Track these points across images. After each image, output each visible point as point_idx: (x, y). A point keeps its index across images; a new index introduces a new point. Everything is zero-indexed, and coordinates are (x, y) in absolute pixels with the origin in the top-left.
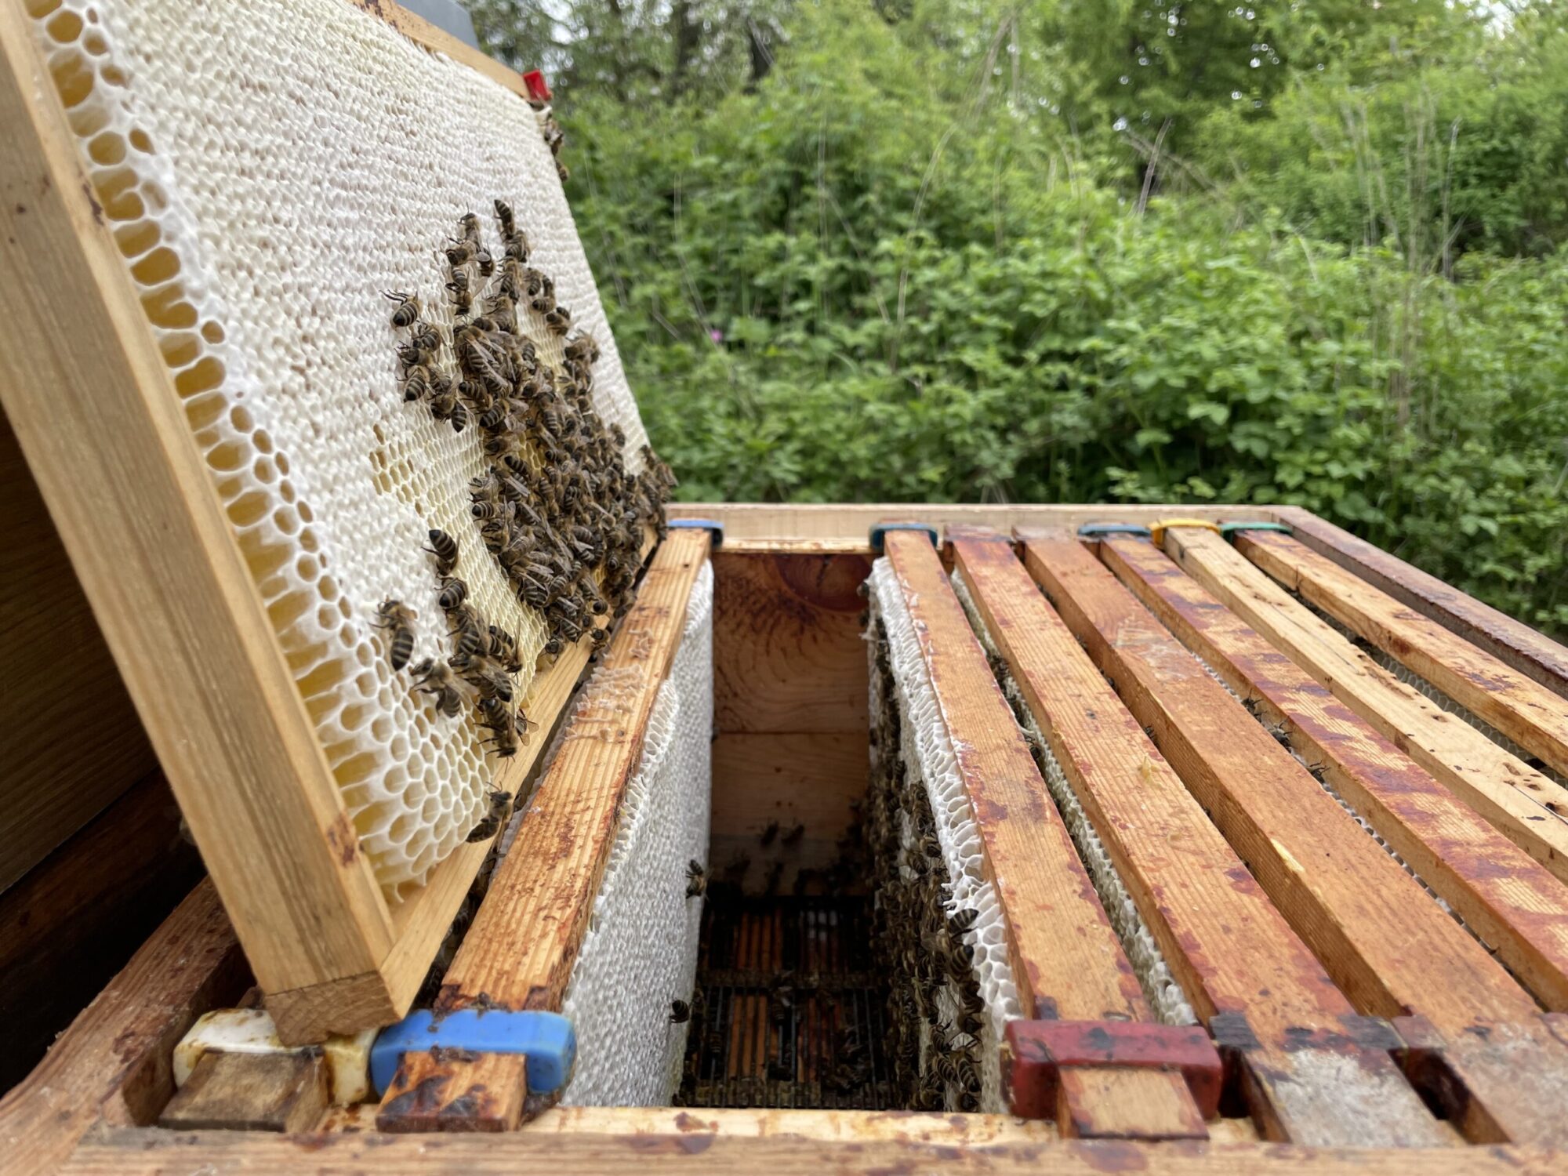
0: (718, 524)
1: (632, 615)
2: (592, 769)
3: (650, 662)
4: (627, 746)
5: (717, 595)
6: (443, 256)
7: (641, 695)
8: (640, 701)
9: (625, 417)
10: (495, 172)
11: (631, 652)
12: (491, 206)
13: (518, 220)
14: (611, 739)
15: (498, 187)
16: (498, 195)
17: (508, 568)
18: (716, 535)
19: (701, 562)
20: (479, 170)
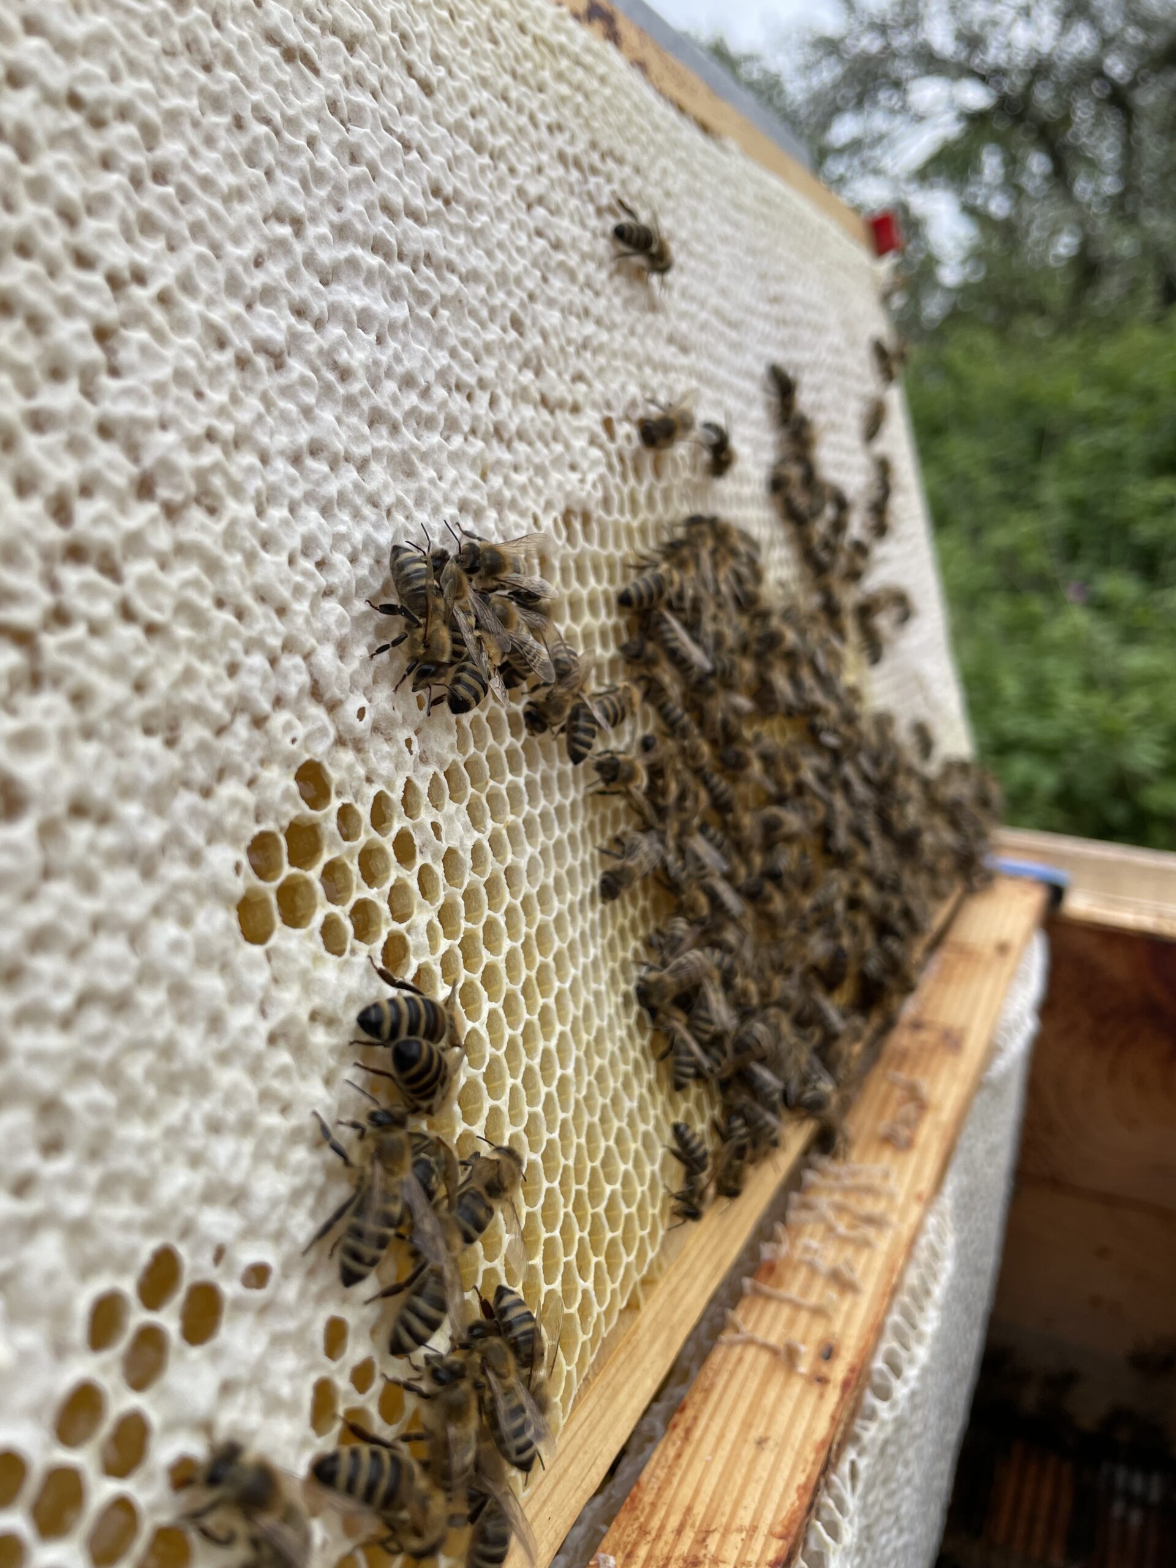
0: (1061, 874)
1: (901, 1039)
2: (748, 1451)
3: (913, 1158)
4: (833, 1395)
5: (1047, 1009)
6: (625, 429)
7: (883, 1243)
8: (879, 1263)
9: (936, 707)
10: (781, 322)
11: (883, 1127)
12: (761, 370)
13: (804, 400)
14: (804, 1367)
15: (783, 345)
16: (779, 356)
17: (653, 1012)
18: (1056, 893)
19: (1027, 940)
20: (750, 311)
